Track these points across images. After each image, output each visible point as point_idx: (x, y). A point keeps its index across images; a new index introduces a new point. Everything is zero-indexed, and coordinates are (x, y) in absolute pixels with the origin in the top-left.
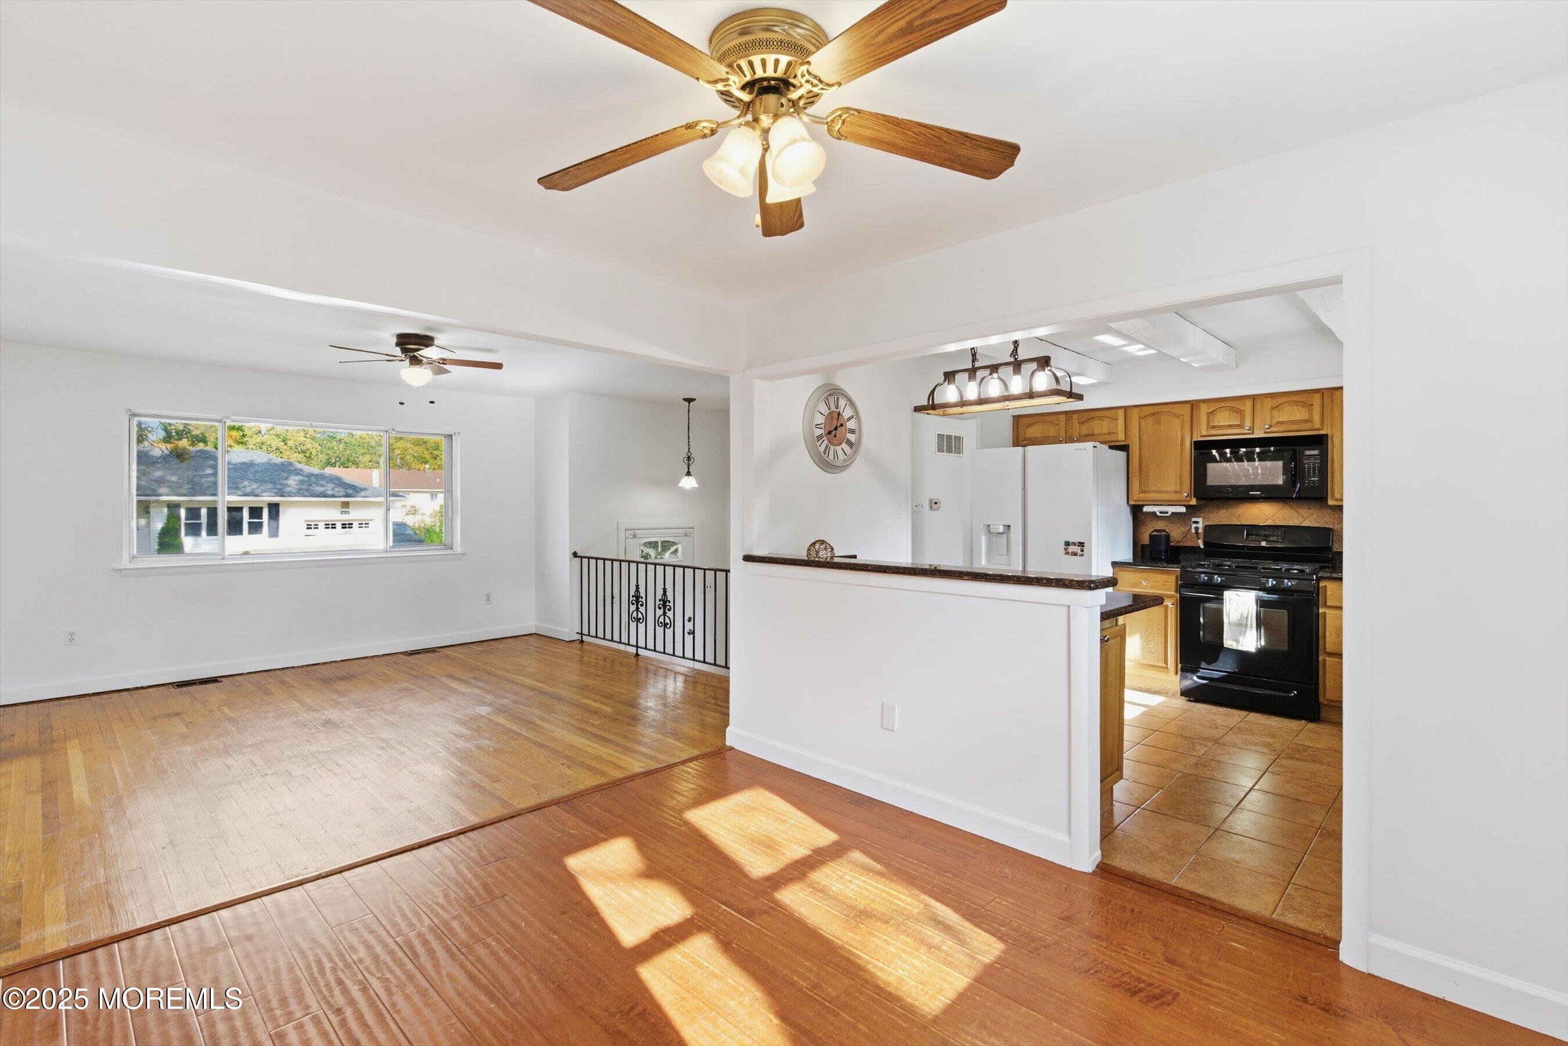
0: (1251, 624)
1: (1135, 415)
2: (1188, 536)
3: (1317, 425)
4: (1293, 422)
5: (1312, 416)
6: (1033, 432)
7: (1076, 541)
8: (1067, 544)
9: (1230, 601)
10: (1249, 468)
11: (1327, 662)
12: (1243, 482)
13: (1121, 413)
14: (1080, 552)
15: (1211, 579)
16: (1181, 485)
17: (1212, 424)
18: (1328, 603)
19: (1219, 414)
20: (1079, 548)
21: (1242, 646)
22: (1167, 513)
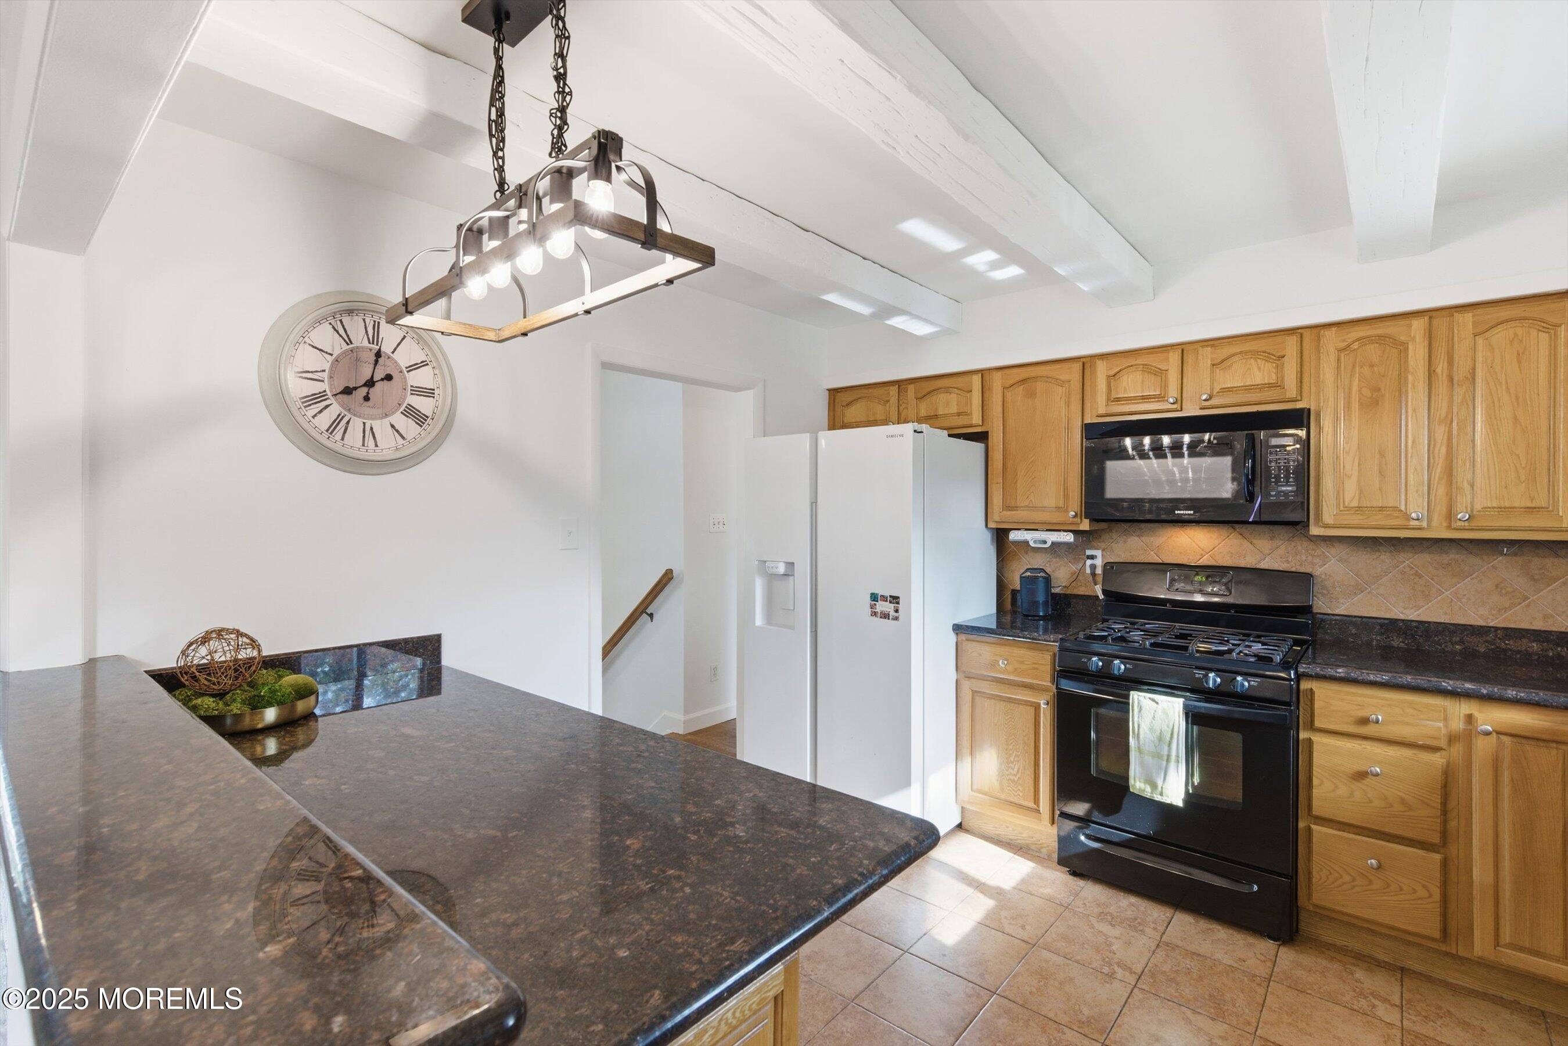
0: (1177, 756)
1: (997, 382)
2: (1081, 578)
3: (1292, 393)
4: (1248, 389)
5: (1283, 378)
6: (854, 412)
7: (887, 594)
8: (874, 597)
9: (1140, 711)
10: (1175, 469)
11: (1315, 834)
12: (1167, 493)
13: (977, 379)
14: (892, 613)
15: (1108, 664)
16: (1066, 496)
17: (1114, 395)
18: (1318, 724)
19: (1125, 378)
20: (892, 605)
21: (1161, 794)
22: (1045, 542)
